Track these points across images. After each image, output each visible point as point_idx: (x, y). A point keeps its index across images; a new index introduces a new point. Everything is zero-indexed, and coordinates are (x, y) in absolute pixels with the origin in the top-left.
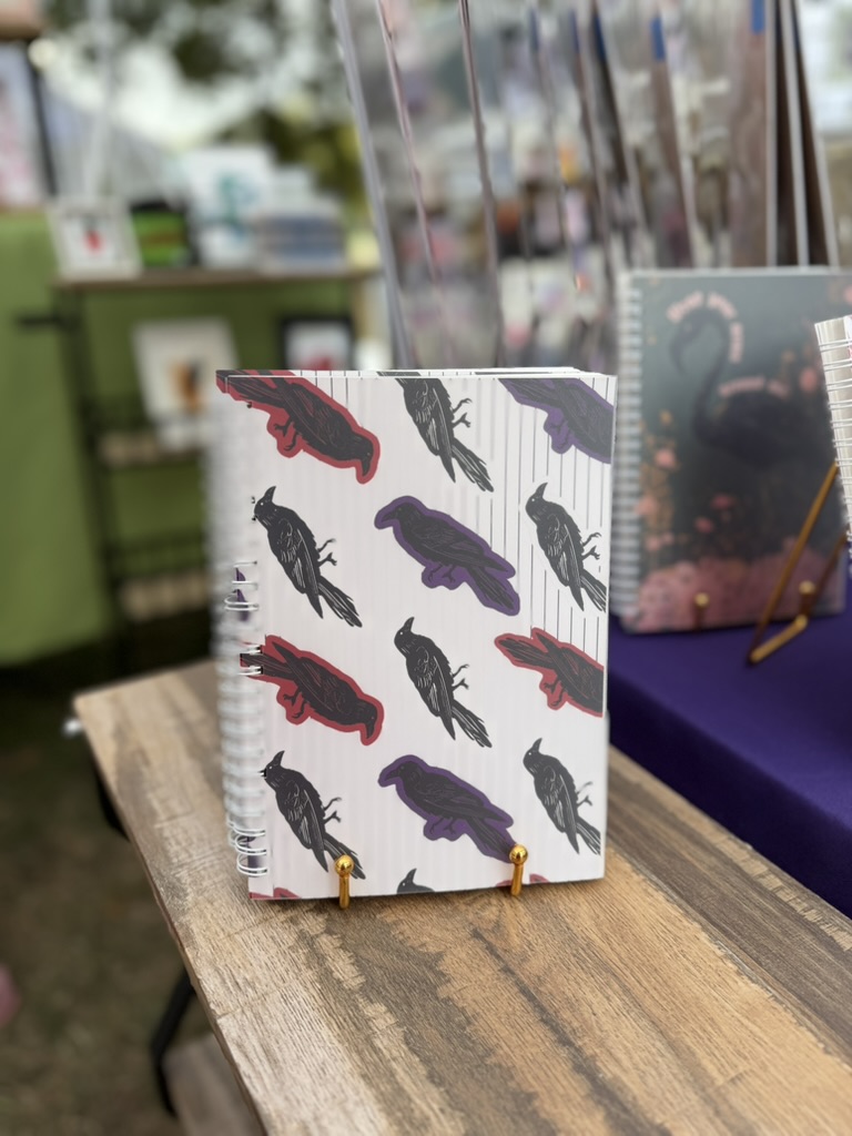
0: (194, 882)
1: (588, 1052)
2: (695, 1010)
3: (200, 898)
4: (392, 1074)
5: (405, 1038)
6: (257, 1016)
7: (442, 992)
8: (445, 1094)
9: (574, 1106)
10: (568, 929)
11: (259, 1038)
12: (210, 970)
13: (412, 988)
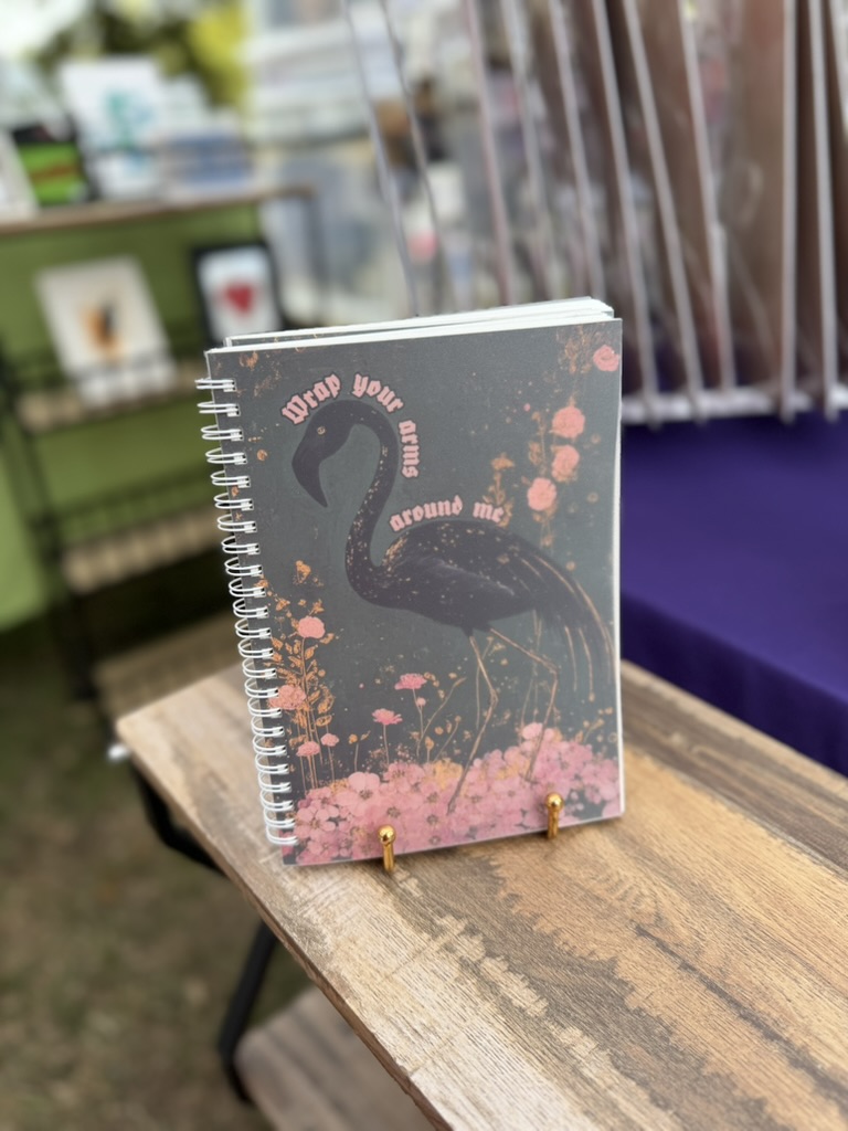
0: (326, 921)
1: (798, 1043)
3: (339, 938)
4: (614, 1105)
5: (613, 1062)
6: (451, 1065)
7: (632, 1002)
8: (675, 1117)
9: (806, 1105)
10: (730, 910)
11: (463, 1091)
12: (382, 1021)
13: (598, 1004)
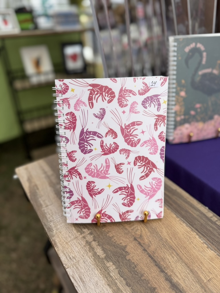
0: (55, 227)
1: (169, 274)
2: (197, 260)
3: (57, 231)
4: (116, 284)
5: (119, 273)
6: (77, 268)
7: (128, 258)
8: (131, 289)
9: (167, 291)
10: (160, 236)
11: (78, 275)
12: (63, 254)
13: (119, 257)
